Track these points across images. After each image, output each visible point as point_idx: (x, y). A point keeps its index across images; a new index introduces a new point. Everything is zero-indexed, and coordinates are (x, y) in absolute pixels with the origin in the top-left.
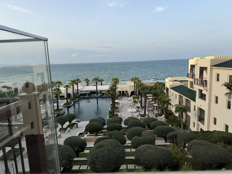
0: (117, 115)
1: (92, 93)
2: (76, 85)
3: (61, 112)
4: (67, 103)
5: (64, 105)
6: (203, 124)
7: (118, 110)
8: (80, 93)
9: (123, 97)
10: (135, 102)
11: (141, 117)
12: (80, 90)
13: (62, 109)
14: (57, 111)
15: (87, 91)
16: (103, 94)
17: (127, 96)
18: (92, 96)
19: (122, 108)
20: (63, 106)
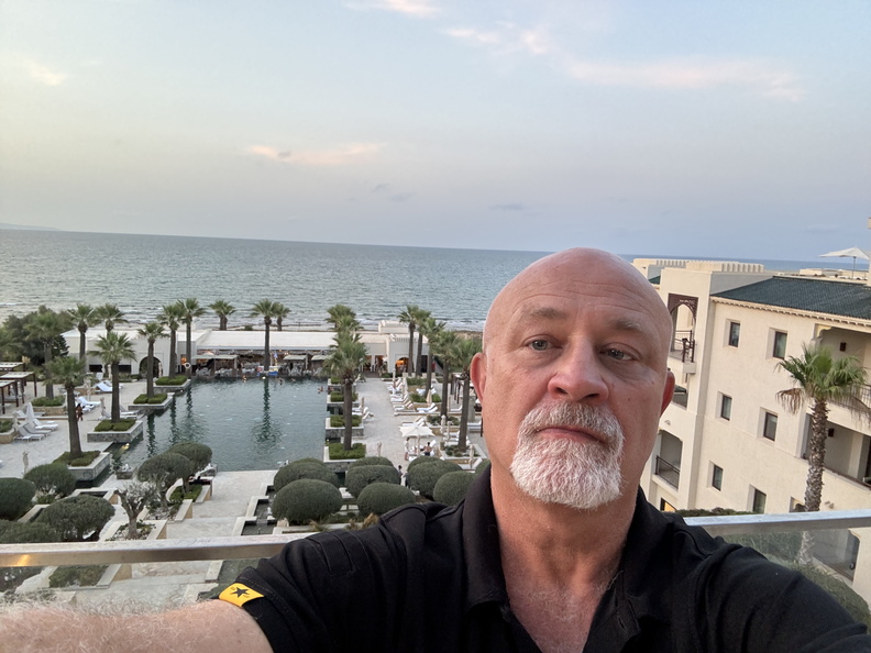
0: (361, 448)
1: (246, 357)
2: (184, 327)
3: (129, 431)
4: (149, 396)
5: (135, 402)
6: (675, 484)
7: (361, 427)
8: (195, 357)
9: (367, 379)
10: (416, 398)
11: (450, 454)
12: (197, 344)
13: (131, 422)
14: (111, 429)
15: (223, 351)
16: (291, 364)
17: (383, 376)
18: (244, 370)
19: (373, 419)
20: (131, 408)
